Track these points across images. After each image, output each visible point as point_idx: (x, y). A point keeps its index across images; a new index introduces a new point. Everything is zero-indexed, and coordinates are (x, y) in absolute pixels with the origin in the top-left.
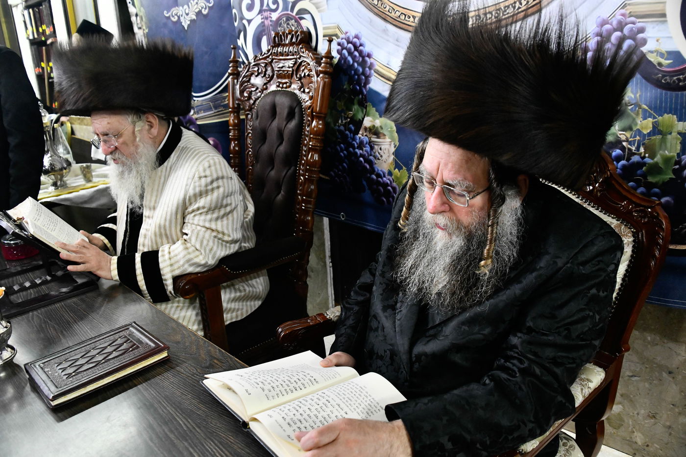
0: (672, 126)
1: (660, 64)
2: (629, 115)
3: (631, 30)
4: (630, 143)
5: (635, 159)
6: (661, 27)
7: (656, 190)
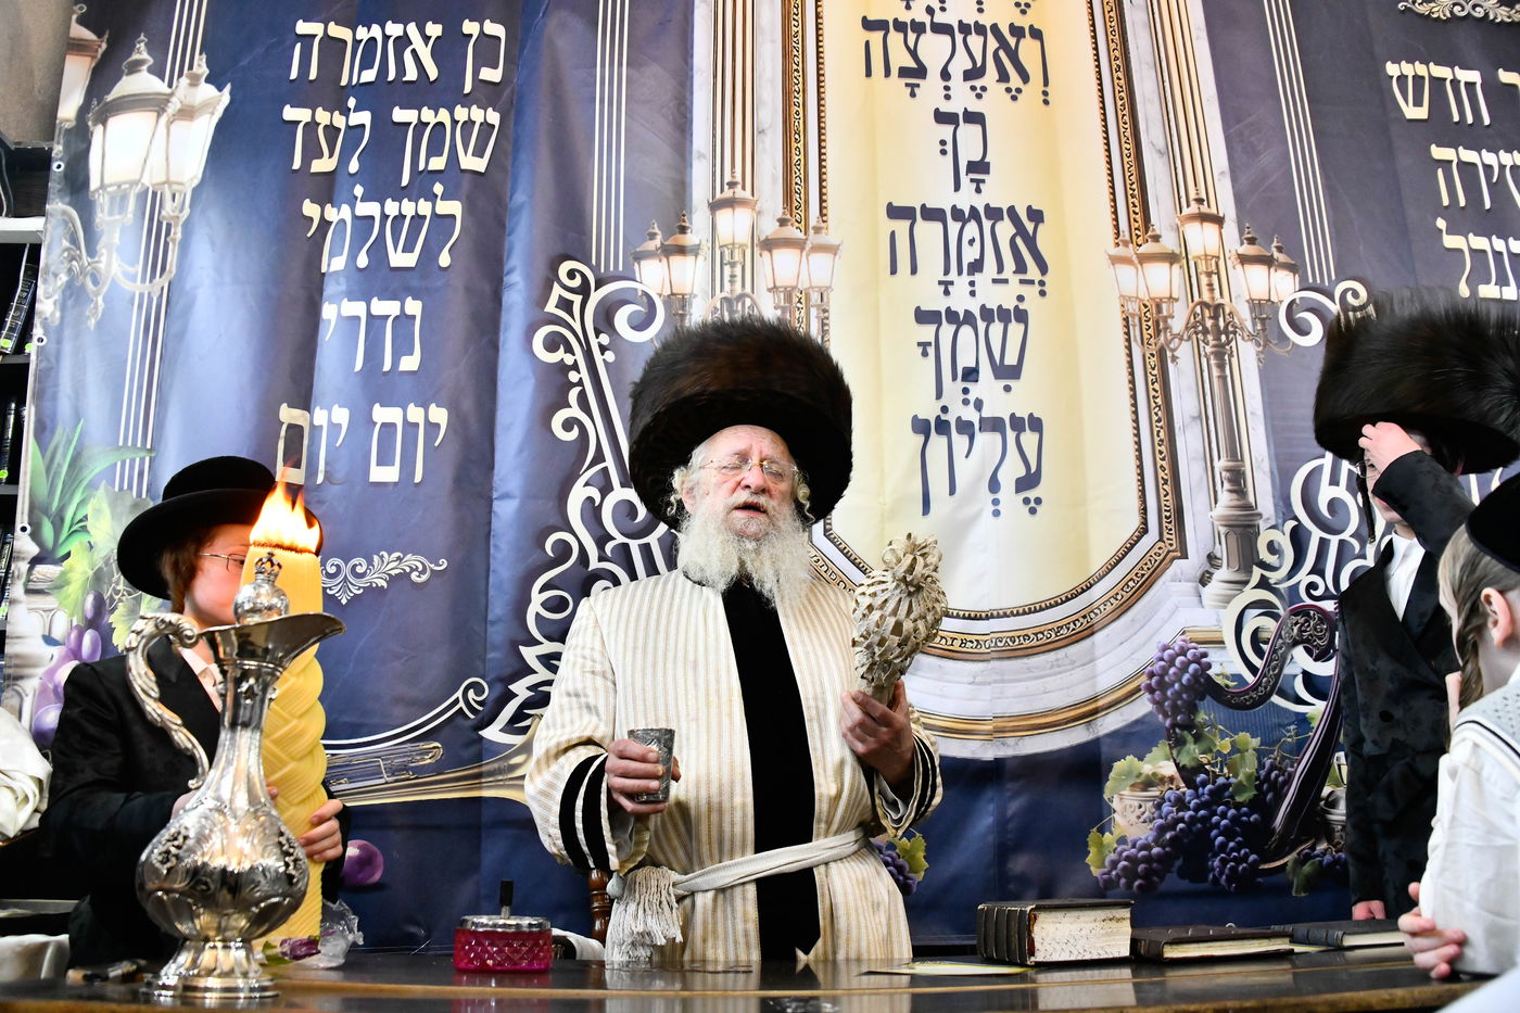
0: (1247, 743)
1: (1227, 686)
2: (1207, 738)
3: (1195, 655)
4: (1213, 765)
5: (1221, 780)
6: (1222, 652)
7: (1245, 809)
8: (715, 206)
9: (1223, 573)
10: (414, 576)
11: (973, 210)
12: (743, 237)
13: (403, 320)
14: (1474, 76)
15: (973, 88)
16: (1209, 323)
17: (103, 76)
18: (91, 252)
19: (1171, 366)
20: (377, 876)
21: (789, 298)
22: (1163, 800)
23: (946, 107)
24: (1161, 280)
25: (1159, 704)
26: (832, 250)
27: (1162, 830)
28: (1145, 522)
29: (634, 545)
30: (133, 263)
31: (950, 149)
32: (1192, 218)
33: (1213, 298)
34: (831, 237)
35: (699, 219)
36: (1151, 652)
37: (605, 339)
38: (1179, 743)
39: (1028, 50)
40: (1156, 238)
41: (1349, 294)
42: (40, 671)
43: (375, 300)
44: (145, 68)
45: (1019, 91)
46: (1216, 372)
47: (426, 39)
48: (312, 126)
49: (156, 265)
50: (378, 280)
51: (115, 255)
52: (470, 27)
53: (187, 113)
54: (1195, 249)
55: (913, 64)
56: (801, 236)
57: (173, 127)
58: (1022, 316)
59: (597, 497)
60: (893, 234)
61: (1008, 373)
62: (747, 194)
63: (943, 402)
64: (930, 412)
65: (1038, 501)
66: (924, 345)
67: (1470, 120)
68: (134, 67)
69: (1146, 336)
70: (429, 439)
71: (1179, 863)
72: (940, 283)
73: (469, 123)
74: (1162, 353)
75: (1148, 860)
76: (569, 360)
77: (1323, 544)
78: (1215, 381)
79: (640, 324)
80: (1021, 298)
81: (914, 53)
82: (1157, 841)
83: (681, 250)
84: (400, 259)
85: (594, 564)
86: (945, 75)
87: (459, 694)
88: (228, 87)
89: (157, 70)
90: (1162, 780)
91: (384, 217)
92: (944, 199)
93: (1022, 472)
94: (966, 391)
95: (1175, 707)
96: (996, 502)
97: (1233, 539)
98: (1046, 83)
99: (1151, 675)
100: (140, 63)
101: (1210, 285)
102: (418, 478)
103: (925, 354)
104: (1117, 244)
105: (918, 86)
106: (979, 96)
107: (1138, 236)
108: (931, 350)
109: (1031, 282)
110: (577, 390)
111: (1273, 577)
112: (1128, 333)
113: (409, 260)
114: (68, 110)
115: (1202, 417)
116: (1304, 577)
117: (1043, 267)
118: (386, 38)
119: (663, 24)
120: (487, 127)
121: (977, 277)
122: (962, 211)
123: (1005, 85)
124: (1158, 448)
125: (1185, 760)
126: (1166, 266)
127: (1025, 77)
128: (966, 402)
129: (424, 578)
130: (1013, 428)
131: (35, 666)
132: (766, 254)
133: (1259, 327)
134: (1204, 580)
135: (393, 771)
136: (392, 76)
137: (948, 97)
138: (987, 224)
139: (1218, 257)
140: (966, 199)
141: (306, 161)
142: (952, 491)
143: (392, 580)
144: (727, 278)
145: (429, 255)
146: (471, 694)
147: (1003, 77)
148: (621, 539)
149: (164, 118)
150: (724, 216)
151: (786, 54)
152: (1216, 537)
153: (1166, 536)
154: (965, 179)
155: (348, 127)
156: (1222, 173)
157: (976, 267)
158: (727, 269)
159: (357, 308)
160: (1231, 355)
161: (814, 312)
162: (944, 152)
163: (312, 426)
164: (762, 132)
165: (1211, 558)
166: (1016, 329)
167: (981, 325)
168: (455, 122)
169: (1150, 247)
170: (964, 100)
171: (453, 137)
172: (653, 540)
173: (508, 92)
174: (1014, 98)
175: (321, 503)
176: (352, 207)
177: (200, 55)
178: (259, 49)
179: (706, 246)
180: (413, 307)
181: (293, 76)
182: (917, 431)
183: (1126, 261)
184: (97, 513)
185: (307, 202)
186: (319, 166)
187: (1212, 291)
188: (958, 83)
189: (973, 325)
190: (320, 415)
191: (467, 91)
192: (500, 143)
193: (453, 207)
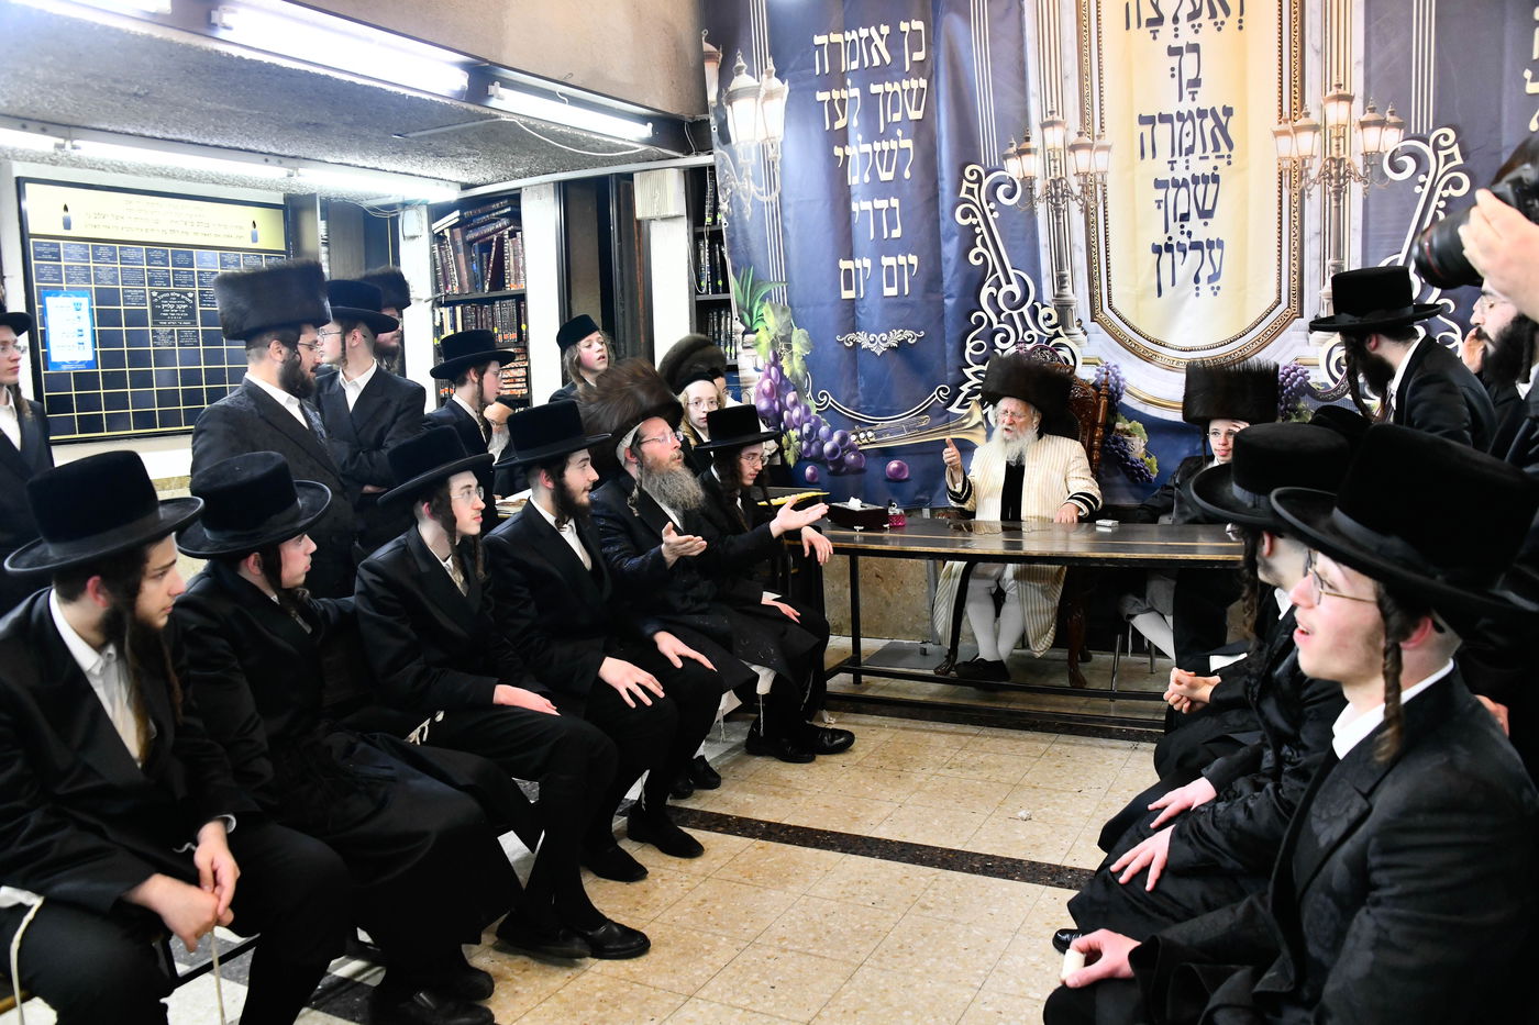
1: (1319, 389)
3: (1301, 371)
6: (1318, 370)
8: (1044, 126)
10: (909, 341)
11: (1190, 112)
12: (1060, 145)
13: (891, 210)
15: (1193, 26)
16: (1334, 172)
17: (726, 75)
18: (741, 180)
19: (1306, 200)
20: (906, 476)
21: (1085, 180)
23: (1176, 43)
26: (1107, 148)
28: (1280, 297)
29: (1015, 313)
30: (760, 186)
31: (1176, 73)
32: (1333, 98)
33: (1338, 155)
34: (1106, 141)
35: (1035, 132)
37: (992, 206)
40: (1307, 115)
41: (1441, 140)
42: (755, 384)
43: (875, 200)
44: (744, 71)
45: (1223, 23)
46: (1334, 204)
47: (882, 36)
48: (832, 101)
49: (771, 185)
50: (878, 189)
51: (751, 182)
52: (904, 27)
53: (770, 95)
54: (1331, 121)
55: (1155, 16)
56: (1090, 141)
57: (765, 105)
58: (1216, 179)
59: (995, 292)
60: (1142, 134)
61: (1206, 214)
62: (1060, 118)
63: (1169, 235)
64: (1161, 240)
65: (1218, 288)
66: (1159, 202)
68: (739, 70)
69: (1293, 182)
70: (910, 272)
72: (1169, 162)
73: (911, 90)
74: (1302, 192)
76: (975, 222)
78: (1333, 209)
79: (1010, 196)
80: (1216, 168)
81: (1156, 7)
83: (1027, 151)
84: (886, 176)
85: (996, 326)
86: (1176, 19)
87: (935, 393)
88: (787, 82)
89: (751, 73)
91: (874, 152)
92: (1173, 108)
93: (1212, 272)
94: (1182, 227)
96: (1197, 288)
98: (1242, 13)
100: (740, 68)
101: (1338, 145)
102: (906, 293)
103: (1159, 207)
104: (1280, 123)
105: (1158, 31)
106: (1197, 32)
107: (1295, 114)
108: (1163, 205)
109: (1223, 156)
110: (979, 238)
112: (1281, 182)
113: (889, 176)
114: (712, 96)
115: (1322, 233)
117: (1230, 146)
118: (860, 39)
119: (1008, 10)
120: (920, 91)
121: (1190, 157)
122: (1183, 114)
123: (1213, 21)
124: (1292, 253)
127: (1227, 12)
128: (1182, 233)
129: (914, 341)
130: (1208, 247)
131: (753, 381)
132: (1072, 154)
133: (1368, 171)
135: (909, 430)
136: (866, 64)
137: (1176, 36)
138: (1198, 121)
139: (1346, 126)
140: (1187, 106)
141: (832, 125)
142: (1173, 284)
143: (899, 343)
144: (1052, 168)
145: (899, 173)
146: (941, 392)
147: (1213, 14)
148: (1008, 311)
149: (759, 101)
150: (1048, 131)
151: (1079, 20)
152: (1322, 304)
153: (1292, 304)
154: (1185, 92)
155: (850, 98)
156: (1358, 63)
157: (1190, 150)
158: (1052, 163)
159: (866, 205)
160: (1345, 192)
161: (1098, 186)
162: (1173, 76)
163: (855, 269)
164: (1067, 77)
166: (1212, 187)
167: (1192, 187)
168: (903, 90)
169: (1302, 122)
170: (1187, 36)
171: (903, 99)
172: (1025, 309)
173: (929, 65)
174: (1219, 29)
175: (864, 307)
176: (858, 147)
177: (770, 61)
178: (798, 57)
179: (1040, 150)
180: (895, 203)
181: (818, 73)
182: (1154, 252)
183: (1285, 133)
184: (767, 313)
185: (836, 148)
186: (839, 125)
187: (1338, 149)
188: (1184, 24)
189: (1187, 186)
190: (858, 263)
191: (907, 69)
192: (928, 99)
193: (908, 143)
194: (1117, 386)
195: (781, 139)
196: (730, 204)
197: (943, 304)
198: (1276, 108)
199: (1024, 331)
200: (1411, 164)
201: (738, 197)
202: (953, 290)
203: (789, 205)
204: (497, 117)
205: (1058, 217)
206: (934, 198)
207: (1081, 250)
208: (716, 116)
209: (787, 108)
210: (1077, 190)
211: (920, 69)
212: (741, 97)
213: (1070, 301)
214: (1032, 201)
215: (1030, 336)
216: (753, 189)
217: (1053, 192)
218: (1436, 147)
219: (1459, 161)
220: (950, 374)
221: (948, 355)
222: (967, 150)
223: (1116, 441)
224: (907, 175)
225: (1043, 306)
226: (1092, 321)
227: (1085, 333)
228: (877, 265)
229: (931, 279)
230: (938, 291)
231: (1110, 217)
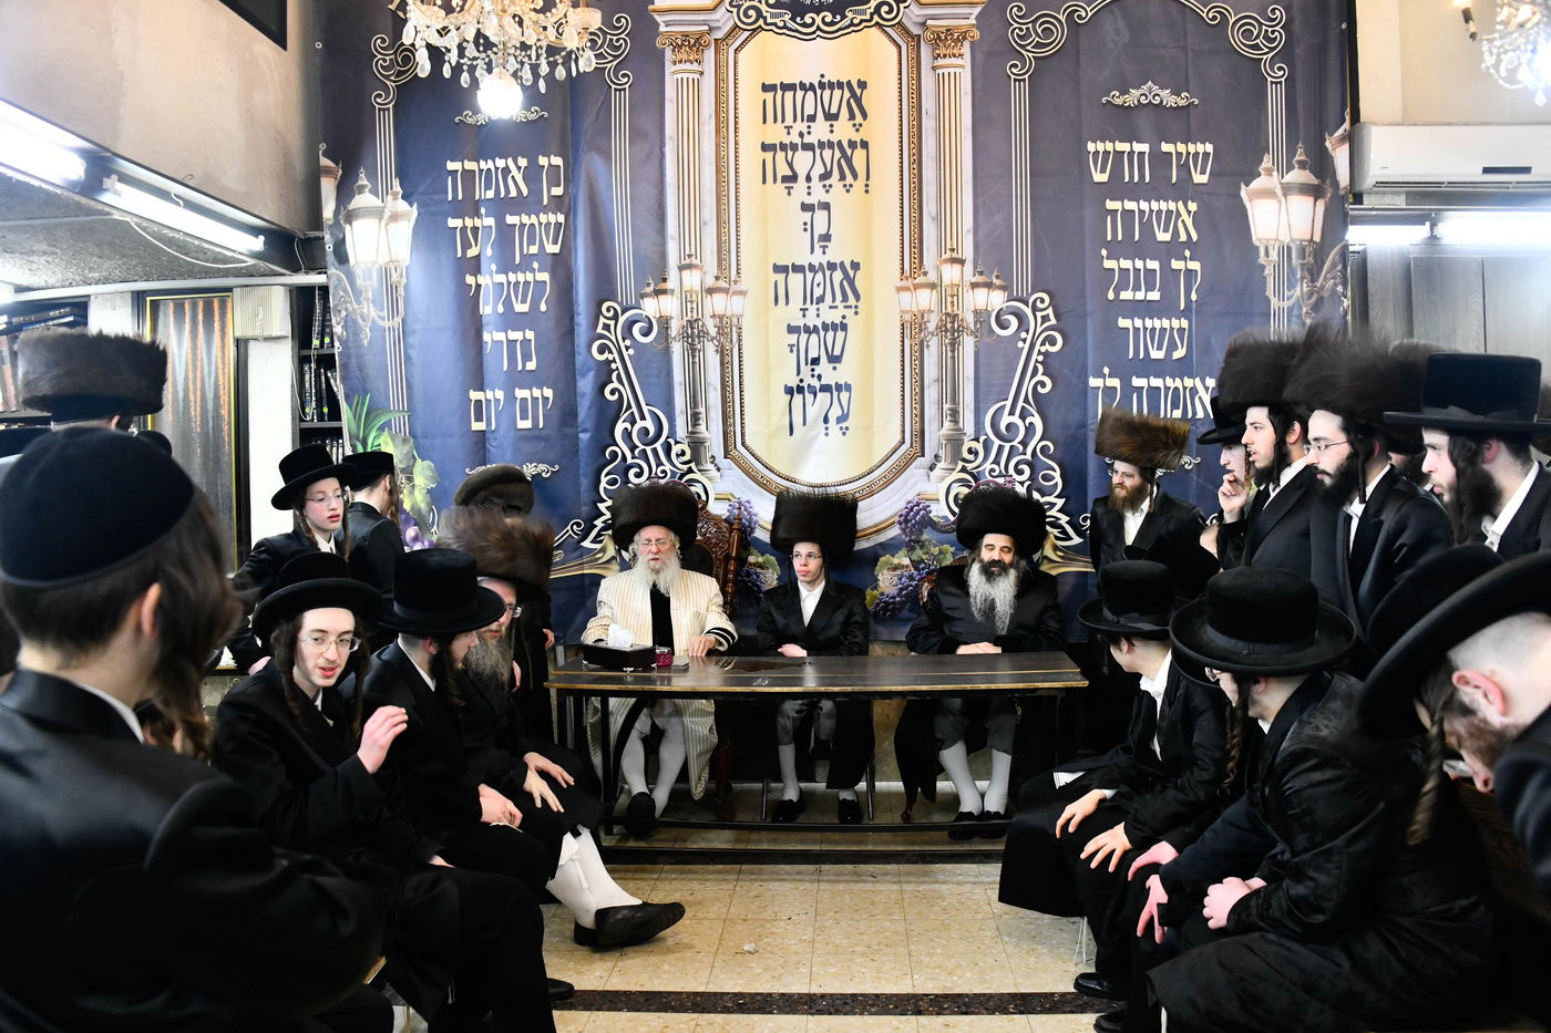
0: (948, 550)
1: (939, 522)
2: (927, 547)
3: (924, 506)
4: (928, 560)
6: (938, 505)
8: (681, 268)
9: (941, 465)
10: (543, 474)
11: (821, 264)
12: (697, 287)
13: (525, 342)
14: (1145, 148)
15: (824, 186)
16: (949, 326)
17: (345, 191)
18: (359, 303)
19: (926, 350)
21: (721, 322)
22: (902, 576)
23: (808, 200)
24: (926, 299)
25: (904, 530)
26: (743, 293)
27: (901, 590)
28: (903, 438)
29: (648, 449)
30: (382, 310)
31: (809, 227)
32: (947, 261)
33: (953, 311)
34: (742, 286)
35: (673, 274)
36: (902, 504)
37: (628, 342)
38: (912, 549)
39: (858, 157)
40: (925, 274)
41: (1038, 302)
43: (510, 331)
44: (367, 190)
45: (851, 186)
46: (949, 354)
47: (519, 168)
48: (464, 228)
49: (394, 310)
50: (511, 320)
51: (371, 305)
52: (543, 161)
53: (394, 217)
54: (946, 281)
55: (790, 173)
56: (727, 286)
57: (389, 227)
58: (844, 327)
59: (629, 427)
60: (776, 282)
61: (835, 359)
62: (698, 262)
63: (800, 377)
64: (793, 383)
65: (847, 428)
66: (791, 346)
67: (1136, 180)
68: (361, 189)
69: (913, 333)
70: (545, 405)
71: (909, 605)
72: (801, 309)
73: (549, 224)
74: (921, 343)
75: (894, 603)
76: (611, 357)
77: (1001, 448)
78: (949, 357)
79: (646, 334)
80: (844, 317)
81: (790, 165)
82: (899, 595)
83: (664, 292)
84: (521, 308)
85: (629, 461)
86: (808, 179)
88: (415, 205)
89: (374, 192)
90: (903, 567)
91: (509, 283)
92: (804, 259)
93: (840, 414)
94: (813, 370)
95: (911, 532)
96: (827, 428)
97: (949, 446)
98: (868, 179)
99: (901, 516)
100: (363, 187)
101: (952, 303)
102: (541, 426)
103: (792, 351)
104: (902, 279)
105: (792, 187)
106: (827, 191)
107: (915, 273)
108: (795, 349)
109: (851, 307)
110: (615, 373)
111: (969, 466)
112: (903, 333)
113: (524, 308)
114: (328, 211)
115: (940, 380)
116: (988, 466)
117: (857, 297)
118: (497, 169)
119: (649, 156)
120: (558, 225)
121: (821, 306)
122: (814, 266)
123: (843, 183)
124: (913, 398)
125: (914, 557)
126: (927, 291)
127: (855, 176)
128: (813, 376)
129: (548, 475)
130: (836, 390)
132: (709, 296)
133: (978, 326)
134: (931, 469)
136: (502, 195)
137: (809, 194)
138: (828, 273)
139: (959, 286)
140: (818, 258)
141: (464, 252)
142: (804, 424)
144: (689, 310)
145: (534, 306)
146: (575, 527)
147: (843, 177)
148: (642, 447)
149: (383, 222)
150: (686, 273)
151: (718, 171)
152: (940, 445)
153: (914, 444)
154: (817, 246)
155: (483, 227)
156: (968, 231)
157: (821, 299)
158: (689, 304)
159: (500, 336)
160: (959, 344)
161: (734, 329)
162: (805, 230)
163: (487, 400)
164: (705, 224)
165: (936, 456)
166: (840, 334)
167: (822, 333)
168: (540, 224)
169: (921, 280)
170: (818, 195)
171: (540, 233)
172: (658, 445)
173: (567, 201)
174: (848, 191)
175: (495, 439)
176: (492, 277)
177: (396, 183)
178: (429, 181)
179: (677, 291)
180: (530, 335)
181: (450, 198)
182: (786, 393)
183: (906, 289)
184: (386, 443)
185: (468, 276)
186: (471, 253)
187: (953, 306)
188: (816, 183)
189: (818, 333)
190: (489, 394)
191: (545, 202)
192: (566, 233)
193: (545, 276)
194: (750, 521)
195: (407, 263)
196: (345, 327)
197: (577, 438)
198: (899, 266)
199: (658, 466)
200: (1014, 322)
201: (355, 321)
202: (588, 425)
203: (414, 332)
204: (108, 214)
205: (694, 357)
206: (570, 332)
207: (715, 389)
208: (332, 234)
209: (415, 232)
210: (713, 332)
211: (558, 204)
212: (364, 216)
213: (704, 439)
214: (667, 338)
215: (663, 471)
216: (373, 313)
217: (690, 332)
218: (1035, 309)
219: (1053, 321)
220: (584, 508)
221: (582, 490)
222: (604, 287)
223: (749, 574)
224: (543, 307)
225: (677, 443)
226: (725, 457)
227: (718, 469)
228: (510, 397)
229: (566, 412)
230: (571, 426)
231: (744, 359)
